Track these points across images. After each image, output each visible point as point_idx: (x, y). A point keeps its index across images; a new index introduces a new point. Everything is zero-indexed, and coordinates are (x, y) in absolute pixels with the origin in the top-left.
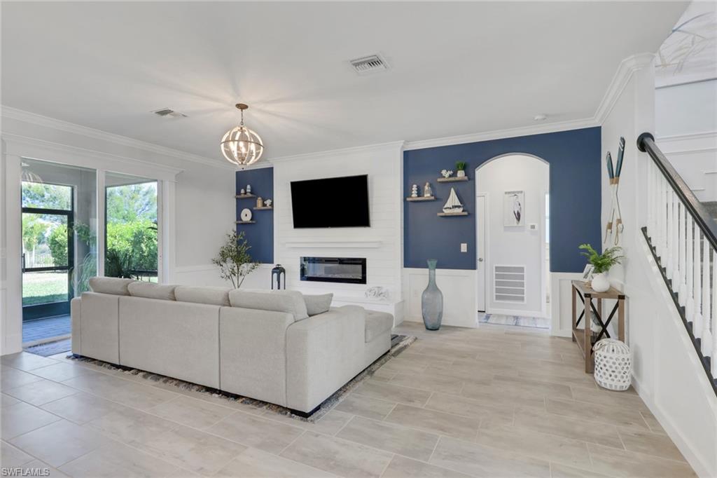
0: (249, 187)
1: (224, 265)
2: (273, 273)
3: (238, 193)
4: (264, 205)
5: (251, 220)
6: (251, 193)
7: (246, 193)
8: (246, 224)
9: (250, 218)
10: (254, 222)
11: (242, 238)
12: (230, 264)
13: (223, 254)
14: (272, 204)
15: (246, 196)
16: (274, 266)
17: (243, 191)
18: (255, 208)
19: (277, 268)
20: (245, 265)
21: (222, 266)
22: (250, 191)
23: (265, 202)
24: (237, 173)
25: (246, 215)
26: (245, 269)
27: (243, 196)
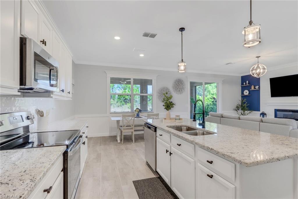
0: (247, 82)
1: (238, 111)
2: (261, 115)
3: (242, 84)
4: (255, 88)
5: (249, 94)
6: (248, 84)
7: (246, 84)
8: (246, 96)
9: (248, 94)
10: (250, 95)
11: (245, 101)
12: (240, 111)
13: (237, 107)
14: (259, 88)
15: (246, 85)
16: (261, 112)
17: (244, 83)
18: (250, 90)
19: (262, 113)
20: (246, 111)
21: (237, 111)
22: (248, 83)
23: (255, 87)
24: (241, 77)
25: (246, 93)
26: (247, 113)
27: (245, 85)
